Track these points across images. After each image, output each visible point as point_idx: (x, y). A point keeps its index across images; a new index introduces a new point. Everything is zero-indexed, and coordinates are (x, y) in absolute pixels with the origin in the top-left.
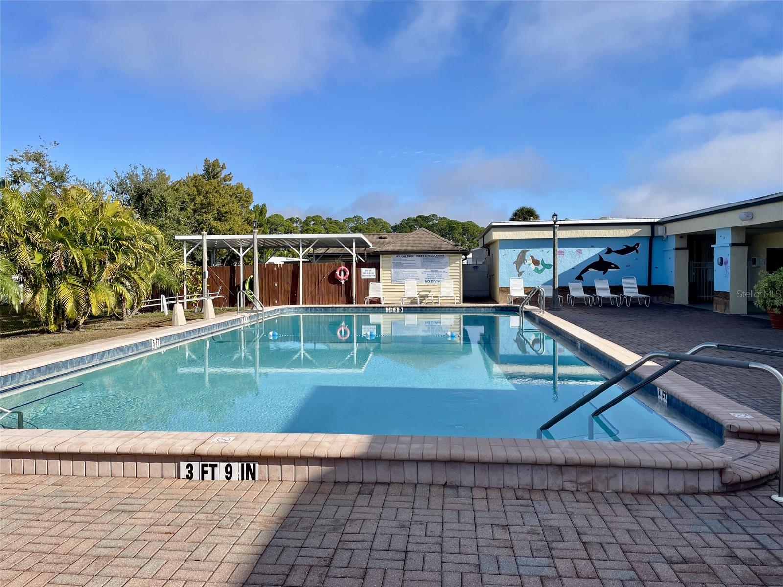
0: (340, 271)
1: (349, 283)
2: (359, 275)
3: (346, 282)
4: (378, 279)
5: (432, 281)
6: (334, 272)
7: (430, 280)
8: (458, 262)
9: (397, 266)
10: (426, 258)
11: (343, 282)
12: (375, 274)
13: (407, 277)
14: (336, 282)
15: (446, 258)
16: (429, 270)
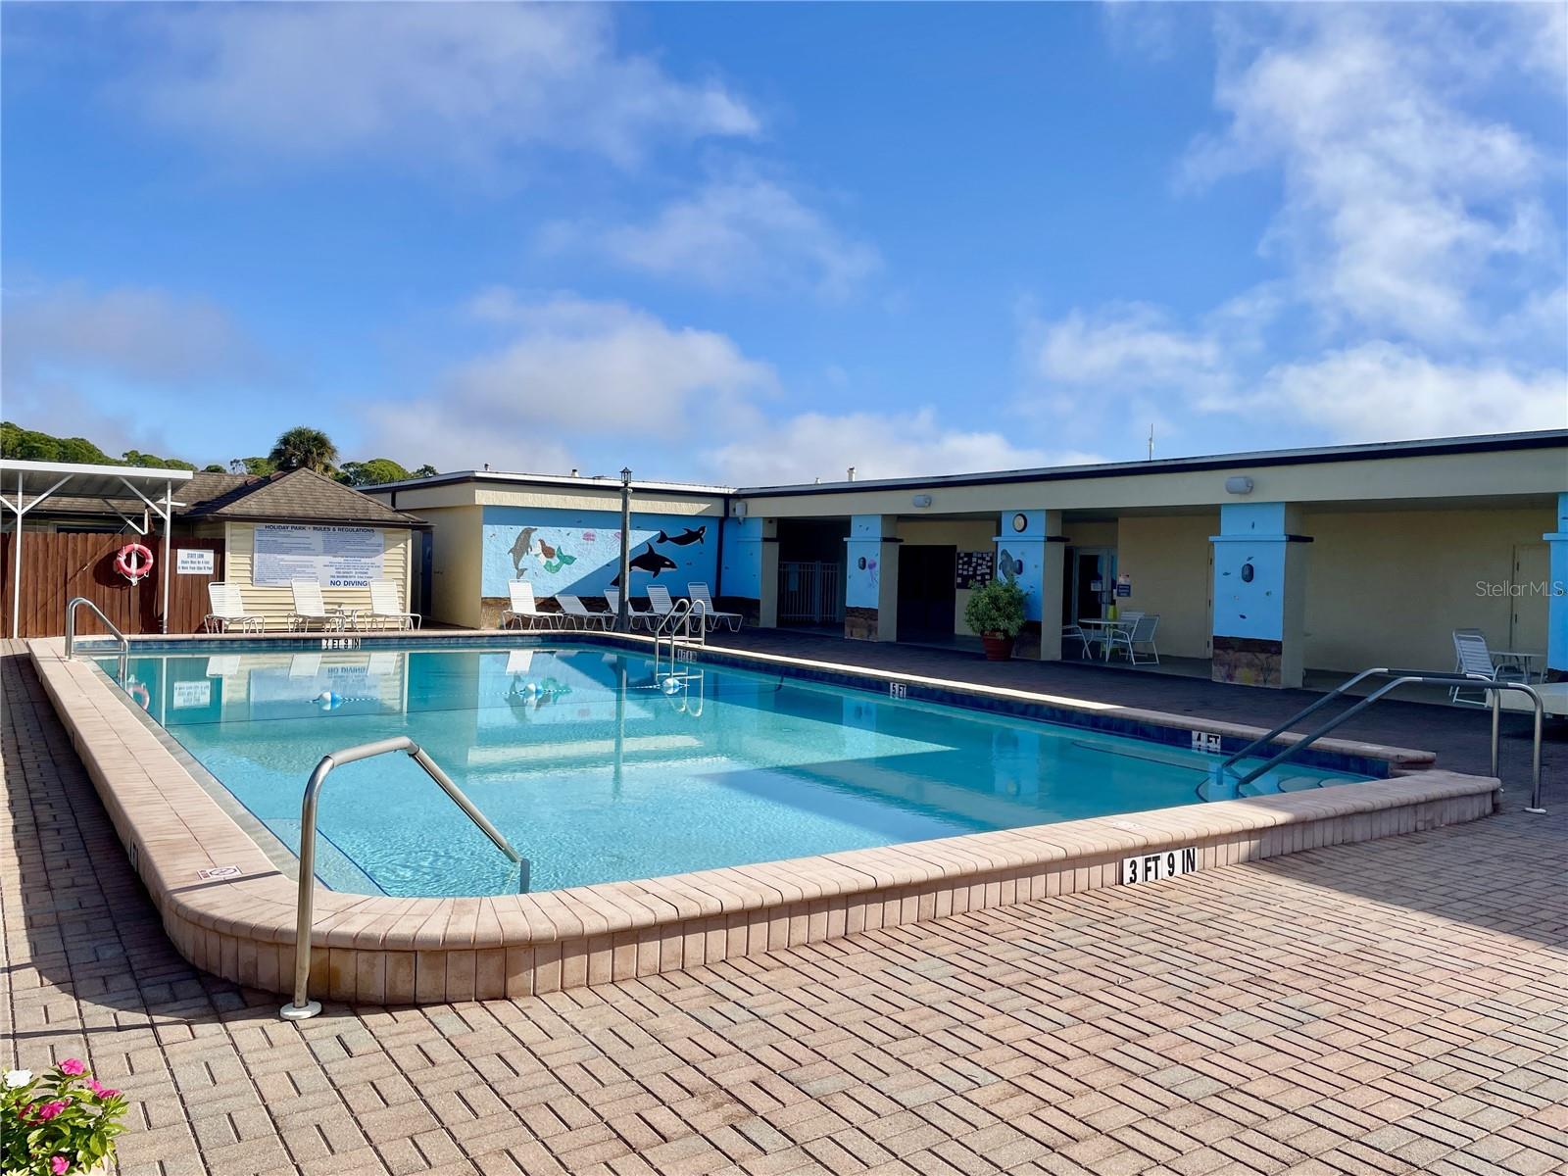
0: (129, 556)
1: (150, 585)
2: (174, 559)
3: (142, 581)
4: (220, 575)
5: (347, 583)
6: (114, 555)
7: (342, 580)
8: (402, 545)
9: (266, 549)
10: (336, 534)
11: (134, 581)
12: (211, 564)
13: (291, 571)
14: (122, 581)
15: (378, 536)
16: (341, 560)
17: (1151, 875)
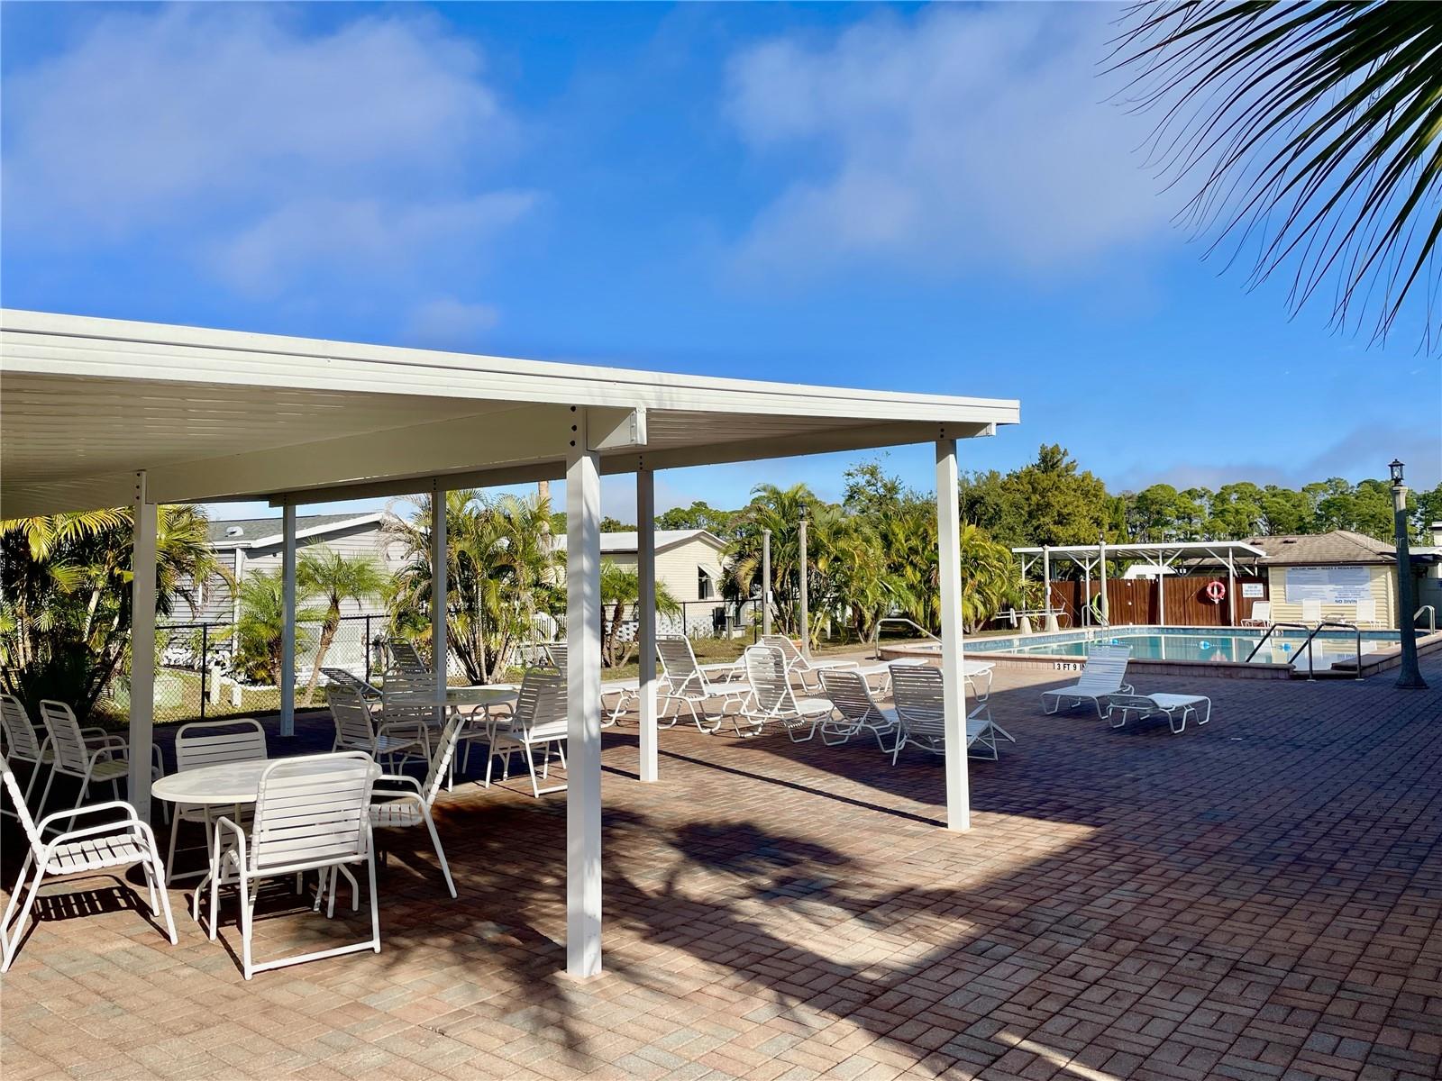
0: (1213, 588)
1: (1225, 603)
2: (1239, 593)
3: (1220, 601)
4: (1267, 597)
5: (1346, 602)
6: (1205, 588)
7: (1343, 600)
8: (1384, 576)
9: (1291, 581)
10: (1335, 570)
11: (1217, 601)
12: (1262, 592)
13: (1308, 595)
14: (1208, 601)
15: (1366, 570)
16: (1341, 587)
17: (1066, 669)
